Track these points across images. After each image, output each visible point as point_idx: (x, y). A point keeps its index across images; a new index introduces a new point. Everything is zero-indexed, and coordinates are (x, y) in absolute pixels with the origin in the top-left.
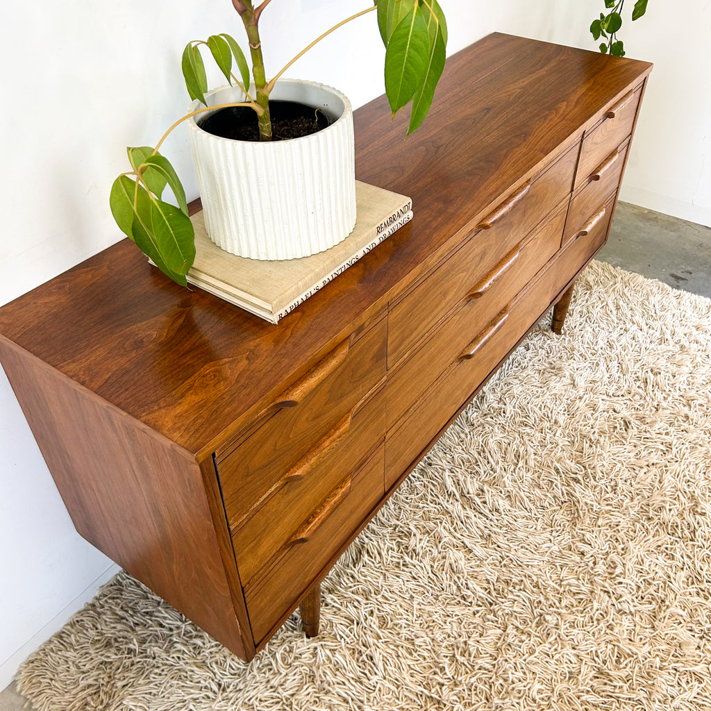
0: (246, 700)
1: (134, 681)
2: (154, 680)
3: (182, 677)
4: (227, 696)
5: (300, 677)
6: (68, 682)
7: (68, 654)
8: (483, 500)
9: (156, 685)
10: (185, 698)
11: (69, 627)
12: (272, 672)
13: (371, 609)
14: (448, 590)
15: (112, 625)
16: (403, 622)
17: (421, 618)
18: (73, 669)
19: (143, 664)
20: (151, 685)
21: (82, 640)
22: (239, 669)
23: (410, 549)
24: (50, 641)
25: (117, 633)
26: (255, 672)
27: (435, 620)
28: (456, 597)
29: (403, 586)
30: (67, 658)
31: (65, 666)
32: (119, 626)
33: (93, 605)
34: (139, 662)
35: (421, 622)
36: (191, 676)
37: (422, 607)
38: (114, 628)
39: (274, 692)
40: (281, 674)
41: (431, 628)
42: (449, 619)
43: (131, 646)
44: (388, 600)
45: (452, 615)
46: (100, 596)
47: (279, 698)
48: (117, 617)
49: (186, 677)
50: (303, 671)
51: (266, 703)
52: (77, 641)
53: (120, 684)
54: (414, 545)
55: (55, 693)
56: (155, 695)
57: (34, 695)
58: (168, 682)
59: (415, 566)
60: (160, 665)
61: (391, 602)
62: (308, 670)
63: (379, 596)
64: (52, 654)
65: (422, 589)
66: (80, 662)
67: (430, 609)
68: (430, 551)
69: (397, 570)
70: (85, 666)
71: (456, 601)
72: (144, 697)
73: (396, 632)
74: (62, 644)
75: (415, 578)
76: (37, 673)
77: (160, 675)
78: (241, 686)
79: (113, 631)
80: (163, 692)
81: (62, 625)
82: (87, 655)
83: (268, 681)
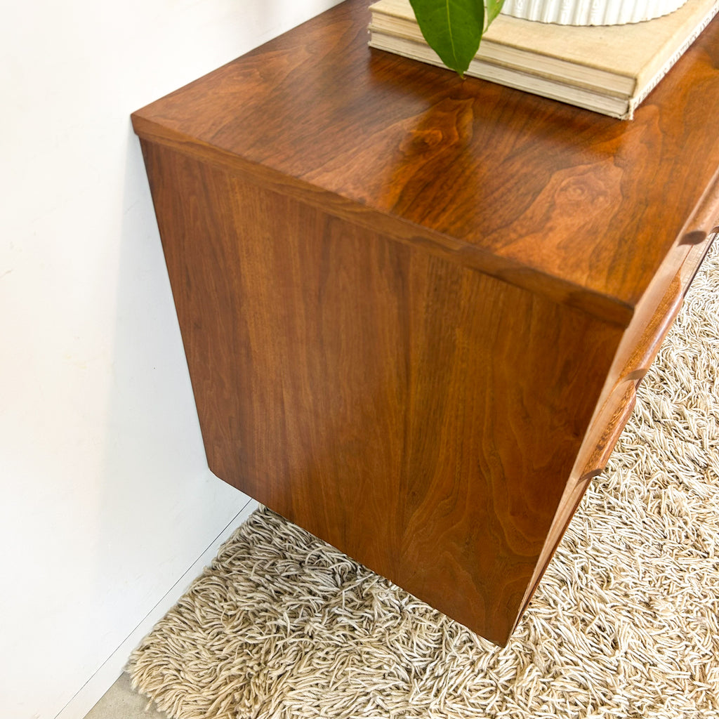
0: (451, 691)
1: (292, 669)
2: (318, 667)
3: (356, 662)
4: (424, 685)
5: (514, 655)
6: (201, 674)
7: (195, 635)
8: (685, 425)
9: (322, 673)
10: (367, 691)
11: (189, 599)
12: (474, 650)
13: (583, 564)
14: (672, 537)
15: (249, 595)
16: (629, 581)
17: (648, 574)
18: (205, 655)
19: (298, 646)
20: (318, 674)
21: (210, 616)
22: (428, 648)
23: (611, 487)
24: (166, 618)
25: (256, 605)
26: (454, 652)
27: (669, 576)
28: (685, 546)
29: (614, 534)
30: (194, 640)
31: (194, 652)
32: (258, 596)
33: (214, 569)
34: (294, 642)
35: (650, 579)
36: (367, 659)
37: (647, 560)
38: (251, 598)
39: (484, 677)
40: (487, 653)
41: (666, 587)
42: (686, 575)
43: (280, 622)
44: (602, 553)
45: (688, 569)
46: (222, 556)
47: (492, 685)
48: (251, 584)
49: (361, 661)
50: (515, 648)
51: (479, 694)
52: (203, 617)
53: (275, 674)
54: (615, 483)
55: (187, 688)
56: (323, 687)
57: (157, 692)
58: (339, 669)
59: (625, 509)
60: (321, 646)
61: (605, 555)
62: (521, 646)
63: (589, 549)
64: (172, 635)
65: (638, 538)
66: (212, 646)
67: (658, 563)
68: (636, 489)
69: (601, 514)
70: (221, 650)
71: (687, 551)
72: (309, 691)
73: (623, 593)
74: (184, 623)
75: (626, 524)
76: (156, 662)
77: (325, 659)
78: (440, 671)
79: (250, 602)
80: (335, 683)
81: (179, 597)
82: (221, 636)
83: (473, 664)
